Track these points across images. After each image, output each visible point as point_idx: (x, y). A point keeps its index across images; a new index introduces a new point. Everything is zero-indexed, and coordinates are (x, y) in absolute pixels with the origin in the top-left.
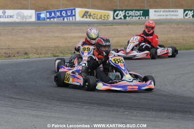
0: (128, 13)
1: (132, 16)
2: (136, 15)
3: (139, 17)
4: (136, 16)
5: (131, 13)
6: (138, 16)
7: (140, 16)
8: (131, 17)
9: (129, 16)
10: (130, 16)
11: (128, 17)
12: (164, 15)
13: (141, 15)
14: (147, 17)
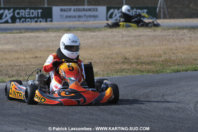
0: (18, 13)
1: (26, 18)
2: (31, 16)
3: (36, 19)
4: (31, 18)
5: (23, 13)
6: (34, 18)
7: (38, 18)
8: (23, 19)
9: (20, 19)
10: (22, 17)
11: (18, 20)
12: (75, 17)
13: (40, 15)
14: (48, 20)
